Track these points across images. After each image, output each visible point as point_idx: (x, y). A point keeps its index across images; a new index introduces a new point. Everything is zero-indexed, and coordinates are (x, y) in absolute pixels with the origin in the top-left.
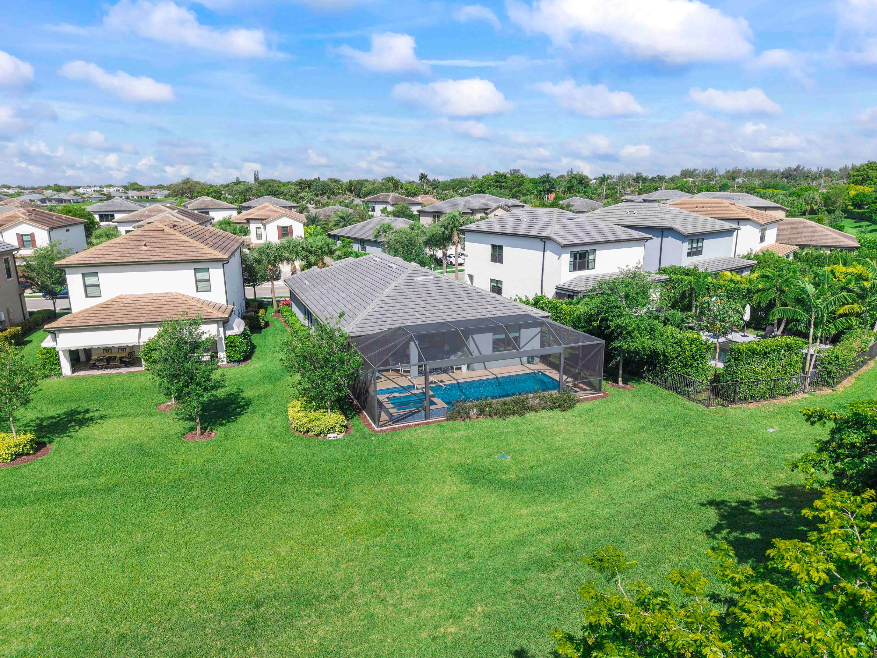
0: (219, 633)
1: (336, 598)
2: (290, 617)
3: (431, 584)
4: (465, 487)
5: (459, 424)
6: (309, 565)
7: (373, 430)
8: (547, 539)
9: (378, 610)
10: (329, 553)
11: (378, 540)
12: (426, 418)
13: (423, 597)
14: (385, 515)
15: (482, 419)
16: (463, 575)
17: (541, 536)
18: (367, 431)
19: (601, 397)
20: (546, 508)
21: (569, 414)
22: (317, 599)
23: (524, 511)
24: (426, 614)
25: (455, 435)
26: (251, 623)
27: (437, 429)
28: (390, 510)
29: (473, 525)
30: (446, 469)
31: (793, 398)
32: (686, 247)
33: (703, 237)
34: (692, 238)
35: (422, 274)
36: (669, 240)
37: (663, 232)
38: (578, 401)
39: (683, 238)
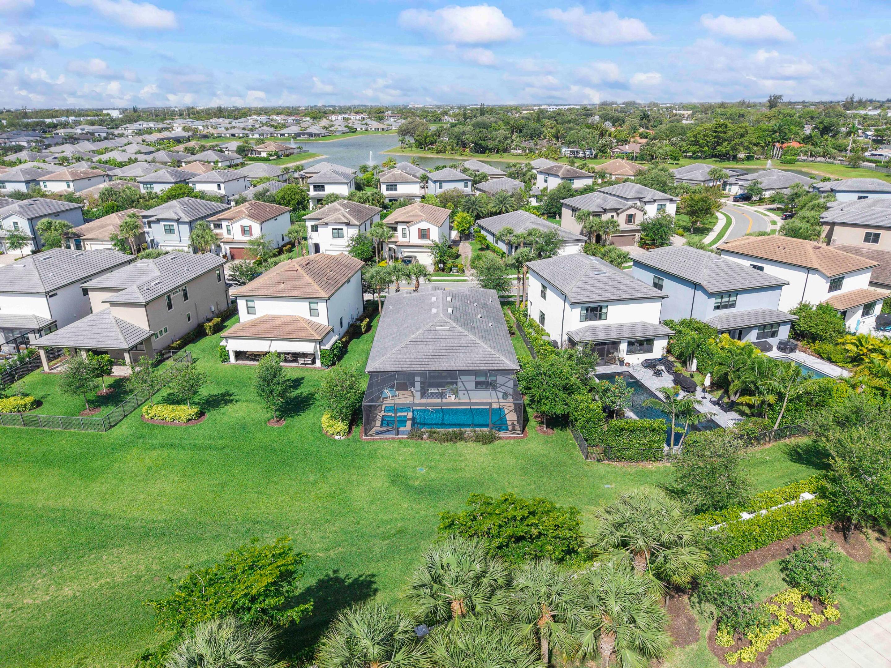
4: (388, 484)
5: (412, 442)
7: (362, 437)
12: (395, 435)
15: (428, 441)
19: (519, 438)
21: (486, 447)
25: (405, 450)
27: (398, 444)
31: (658, 464)
32: (713, 301)
33: (737, 292)
34: (720, 294)
35: (444, 324)
36: (699, 293)
37: (696, 286)
38: (500, 438)
39: (710, 295)
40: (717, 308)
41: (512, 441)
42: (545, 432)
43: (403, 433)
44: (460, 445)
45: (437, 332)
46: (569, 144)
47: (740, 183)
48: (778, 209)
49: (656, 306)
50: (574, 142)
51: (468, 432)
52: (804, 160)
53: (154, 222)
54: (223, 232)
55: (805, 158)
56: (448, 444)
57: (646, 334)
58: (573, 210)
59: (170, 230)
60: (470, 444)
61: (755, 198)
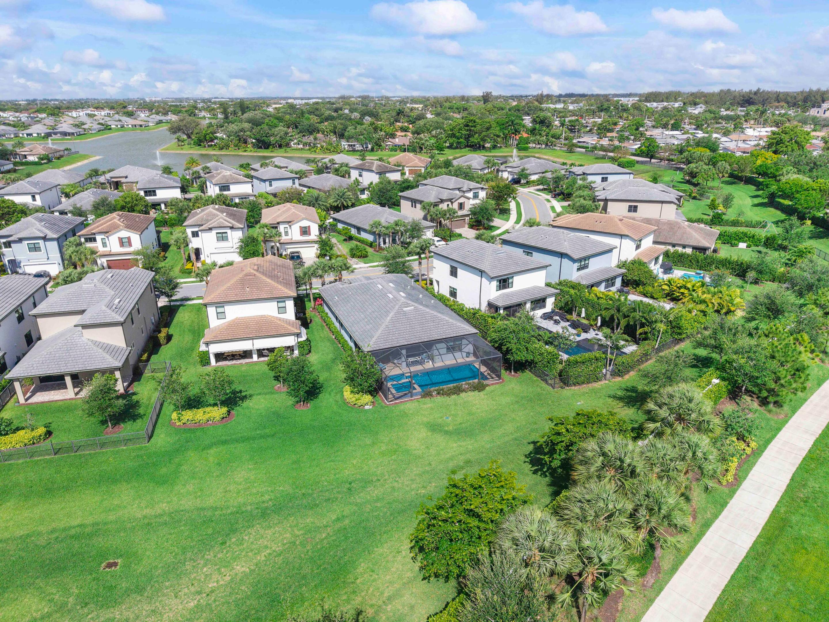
0: (338, 492)
1: (379, 480)
2: (364, 487)
3: (415, 475)
4: (429, 434)
5: (427, 400)
6: (366, 468)
7: (386, 404)
8: (462, 458)
9: (396, 484)
10: (374, 464)
11: (393, 457)
12: (411, 397)
13: (412, 480)
14: (395, 446)
15: (439, 397)
16: (428, 472)
17: (460, 456)
18: (383, 404)
19: (501, 383)
20: (464, 444)
21: (482, 393)
22: (372, 481)
23: (455, 445)
24: (413, 486)
25: (425, 406)
26: (349, 489)
27: (416, 404)
28: (397, 444)
29: (432, 451)
30: (421, 424)
31: (600, 383)
32: (576, 265)
33: (589, 257)
34: (580, 260)
35: (408, 305)
36: (565, 261)
37: (562, 255)
38: (488, 385)
39: (574, 261)
40: (578, 269)
41: (497, 386)
42: (514, 376)
43: (416, 394)
44: (463, 395)
45: (405, 313)
46: (348, 139)
47: (509, 170)
48: (544, 189)
49: (542, 274)
50: (353, 137)
51: (464, 384)
52: (535, 148)
53: (15, 242)
54: (98, 245)
55: (534, 145)
56: (454, 397)
57: (538, 296)
58: (412, 201)
59: (35, 249)
60: (470, 393)
61: (522, 181)
